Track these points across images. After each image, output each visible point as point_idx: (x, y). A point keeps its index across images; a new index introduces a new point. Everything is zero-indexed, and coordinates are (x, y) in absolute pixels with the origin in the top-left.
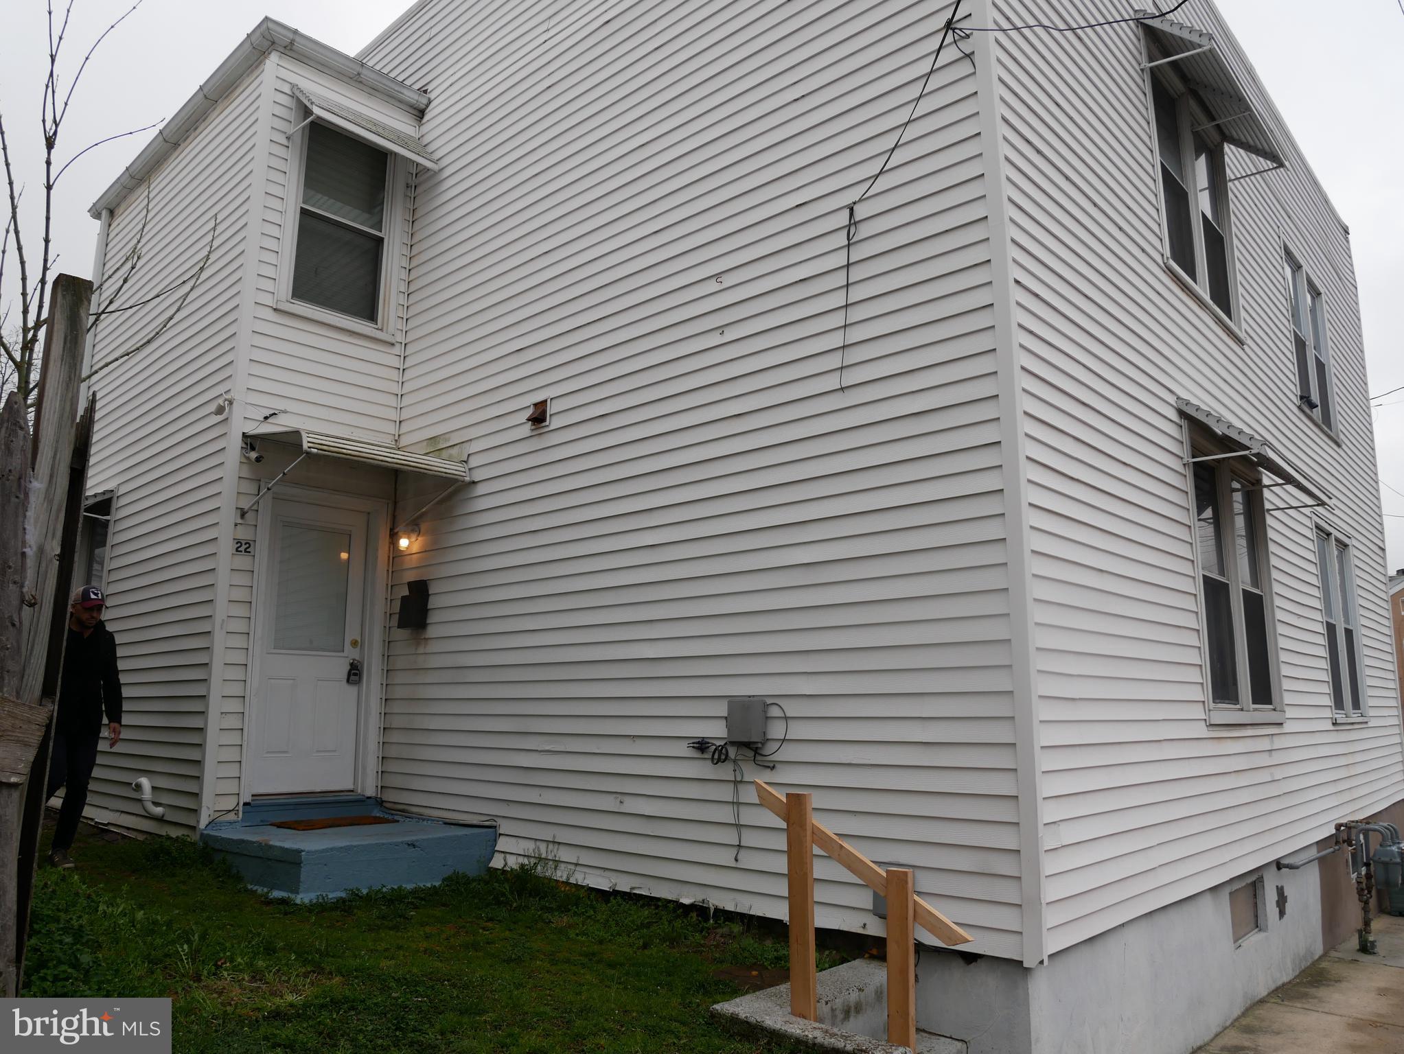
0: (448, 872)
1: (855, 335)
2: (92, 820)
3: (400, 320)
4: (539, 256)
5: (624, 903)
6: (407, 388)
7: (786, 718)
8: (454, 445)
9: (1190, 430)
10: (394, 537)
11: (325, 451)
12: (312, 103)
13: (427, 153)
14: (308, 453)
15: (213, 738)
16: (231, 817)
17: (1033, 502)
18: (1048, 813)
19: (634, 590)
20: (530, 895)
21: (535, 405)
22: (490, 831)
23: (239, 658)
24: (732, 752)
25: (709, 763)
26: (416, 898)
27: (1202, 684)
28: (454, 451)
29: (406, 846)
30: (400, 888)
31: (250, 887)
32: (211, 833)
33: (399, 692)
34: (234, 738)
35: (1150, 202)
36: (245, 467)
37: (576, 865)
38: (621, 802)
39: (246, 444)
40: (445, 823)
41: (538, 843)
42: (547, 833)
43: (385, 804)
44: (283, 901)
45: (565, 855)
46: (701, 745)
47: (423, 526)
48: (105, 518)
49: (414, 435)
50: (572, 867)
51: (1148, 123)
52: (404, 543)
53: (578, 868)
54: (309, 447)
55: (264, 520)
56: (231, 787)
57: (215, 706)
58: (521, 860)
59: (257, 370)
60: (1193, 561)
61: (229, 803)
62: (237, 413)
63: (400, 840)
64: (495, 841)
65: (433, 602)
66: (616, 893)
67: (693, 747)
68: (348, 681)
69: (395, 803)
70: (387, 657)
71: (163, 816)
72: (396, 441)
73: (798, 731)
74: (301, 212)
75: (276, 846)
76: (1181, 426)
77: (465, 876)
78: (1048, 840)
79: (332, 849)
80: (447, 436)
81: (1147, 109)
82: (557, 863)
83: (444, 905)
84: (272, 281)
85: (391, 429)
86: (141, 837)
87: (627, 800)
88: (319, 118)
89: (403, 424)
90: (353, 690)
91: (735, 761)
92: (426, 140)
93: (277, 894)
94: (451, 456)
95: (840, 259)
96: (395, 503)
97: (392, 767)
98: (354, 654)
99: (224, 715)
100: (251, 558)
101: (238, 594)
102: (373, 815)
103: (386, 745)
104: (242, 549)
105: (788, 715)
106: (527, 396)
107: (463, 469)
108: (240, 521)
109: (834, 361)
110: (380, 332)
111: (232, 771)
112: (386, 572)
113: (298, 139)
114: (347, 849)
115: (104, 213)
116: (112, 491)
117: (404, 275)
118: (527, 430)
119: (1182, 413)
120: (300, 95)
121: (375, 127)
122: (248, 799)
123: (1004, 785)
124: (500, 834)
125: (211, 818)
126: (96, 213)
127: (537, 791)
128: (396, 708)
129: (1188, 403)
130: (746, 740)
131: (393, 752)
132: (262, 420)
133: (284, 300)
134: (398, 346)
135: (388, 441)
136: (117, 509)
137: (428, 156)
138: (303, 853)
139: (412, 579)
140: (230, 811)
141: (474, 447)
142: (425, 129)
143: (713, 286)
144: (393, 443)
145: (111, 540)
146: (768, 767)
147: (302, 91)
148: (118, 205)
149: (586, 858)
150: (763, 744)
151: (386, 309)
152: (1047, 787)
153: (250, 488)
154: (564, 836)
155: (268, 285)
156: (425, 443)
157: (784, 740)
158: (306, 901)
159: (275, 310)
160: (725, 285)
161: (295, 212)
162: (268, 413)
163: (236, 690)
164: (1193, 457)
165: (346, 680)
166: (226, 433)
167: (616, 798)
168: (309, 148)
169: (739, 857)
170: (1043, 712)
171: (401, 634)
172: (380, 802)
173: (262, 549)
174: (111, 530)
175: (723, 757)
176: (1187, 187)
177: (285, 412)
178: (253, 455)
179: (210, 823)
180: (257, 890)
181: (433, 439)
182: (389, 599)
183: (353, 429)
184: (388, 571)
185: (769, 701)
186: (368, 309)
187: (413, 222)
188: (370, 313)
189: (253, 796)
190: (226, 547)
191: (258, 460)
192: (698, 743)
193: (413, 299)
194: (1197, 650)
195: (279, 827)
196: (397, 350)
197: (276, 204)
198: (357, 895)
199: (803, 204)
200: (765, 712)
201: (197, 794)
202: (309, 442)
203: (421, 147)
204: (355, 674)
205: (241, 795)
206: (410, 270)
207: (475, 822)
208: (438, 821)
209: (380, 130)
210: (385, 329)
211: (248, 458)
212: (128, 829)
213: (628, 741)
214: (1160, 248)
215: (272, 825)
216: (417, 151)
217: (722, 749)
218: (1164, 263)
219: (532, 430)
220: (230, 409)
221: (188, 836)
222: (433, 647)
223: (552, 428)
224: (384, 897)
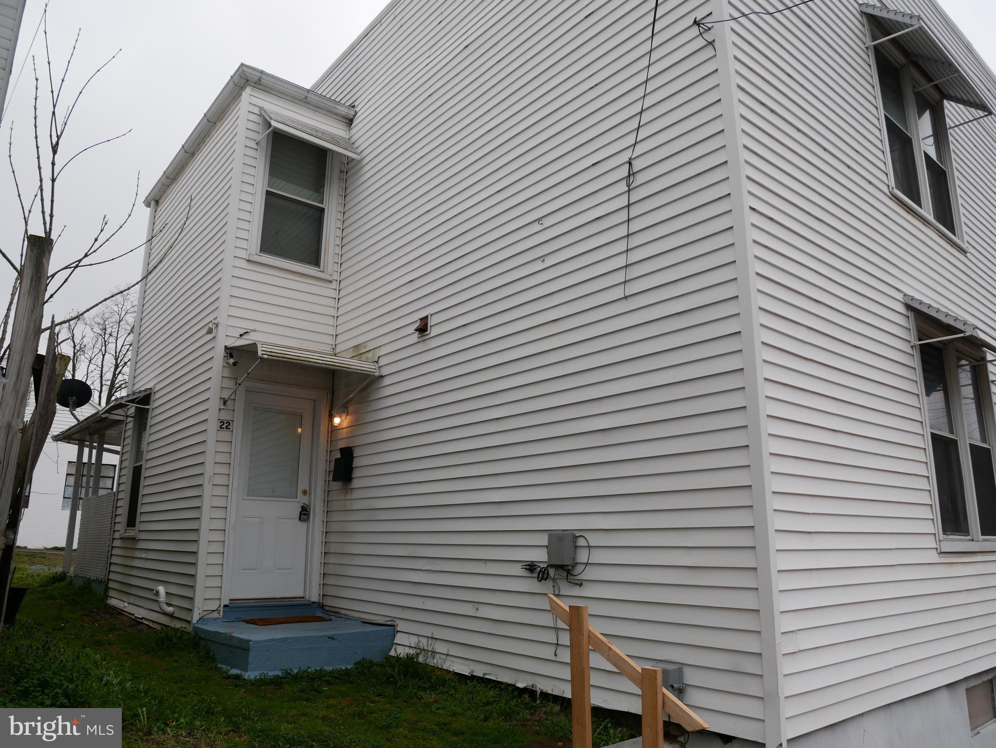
0: (359, 658)
1: (635, 256)
2: (133, 615)
3: (336, 264)
4: (424, 214)
5: (479, 685)
6: (341, 311)
7: (589, 547)
8: (370, 351)
9: (916, 320)
10: (331, 417)
11: (274, 356)
12: (271, 119)
13: (352, 148)
14: (261, 358)
15: (203, 559)
16: (215, 615)
17: (767, 377)
18: (785, 624)
19: (485, 452)
20: (412, 677)
21: (421, 319)
22: (390, 628)
23: (221, 502)
24: (552, 572)
25: (536, 580)
26: (332, 677)
27: (933, 519)
28: (370, 355)
29: (327, 639)
30: (321, 670)
31: (219, 666)
32: (200, 627)
33: (334, 527)
34: (217, 559)
35: (876, 146)
36: (227, 370)
37: (447, 655)
38: (477, 609)
39: (227, 353)
40: (362, 622)
41: (421, 639)
42: (427, 631)
43: (325, 608)
44: (237, 677)
45: (440, 648)
46: (531, 567)
47: (351, 409)
48: (146, 407)
49: (345, 344)
50: (444, 657)
51: (874, 87)
52: (337, 421)
53: (448, 658)
54: (262, 354)
55: (240, 405)
56: (215, 594)
57: (205, 536)
58: (407, 650)
59: (235, 302)
60: (922, 422)
61: (214, 606)
62: (221, 332)
63: (322, 634)
64: (394, 636)
65: (357, 462)
66: (473, 678)
67: (525, 568)
68: (300, 519)
69: (331, 607)
70: (327, 502)
71: (173, 614)
72: (333, 349)
73: (598, 557)
74: (266, 194)
75: (236, 637)
76: (908, 317)
77: (371, 662)
78: (785, 646)
79: (272, 640)
80: (366, 344)
81: (872, 77)
82: (434, 653)
83: (351, 683)
84: (246, 241)
85: (330, 340)
86: (158, 627)
87: (481, 607)
88: (275, 128)
89: (338, 337)
90: (303, 525)
91: (554, 580)
92: (353, 140)
93: (234, 671)
94: (367, 358)
95: (623, 201)
96: (333, 393)
97: (330, 581)
98: (304, 500)
99: (210, 543)
100: (230, 433)
101: (221, 458)
102: (317, 615)
103: (326, 565)
104: (224, 426)
105: (590, 545)
106: (415, 314)
107: (374, 367)
108: (222, 407)
109: (620, 277)
110: (321, 273)
111: (216, 582)
112: (326, 441)
113: (264, 144)
114: (283, 640)
115: (153, 203)
116: (151, 389)
117: (339, 233)
118: (415, 337)
119: (908, 307)
120: (264, 114)
121: (316, 132)
122: (227, 603)
123: (748, 601)
124: (398, 631)
125: (201, 616)
126: (148, 205)
127: (421, 600)
128: (333, 538)
129: (913, 299)
130: (560, 563)
131: (330, 570)
132: (239, 336)
133: (254, 253)
134: (334, 282)
135: (328, 349)
136: (154, 401)
137: (353, 150)
138: (251, 643)
139: (343, 446)
140: (214, 611)
141: (382, 351)
142: (353, 131)
143: (536, 227)
144: (332, 350)
145: (150, 422)
146: (578, 584)
147: (265, 111)
148: (161, 197)
149: (454, 651)
150: (574, 567)
151: (326, 257)
152: (783, 603)
153: (230, 384)
154: (439, 633)
155: (243, 244)
156: (351, 350)
157: (587, 564)
158: (252, 677)
159: (248, 261)
160: (545, 226)
161: (262, 193)
162: (242, 332)
163: (219, 525)
164: (920, 340)
165: (298, 518)
166: (214, 347)
167: (474, 606)
168: (273, 150)
169: (558, 653)
170: (780, 542)
171: (336, 485)
172: (321, 606)
173: (238, 426)
174: (150, 415)
175: (545, 576)
176: (911, 134)
177: (254, 331)
178: (231, 361)
179: (200, 619)
180: (223, 668)
181: (357, 347)
182: (328, 460)
183: (302, 341)
184: (328, 440)
185: (578, 534)
186: (314, 257)
187: (345, 196)
188: (315, 260)
189: (230, 600)
190: (213, 426)
191: (235, 364)
192: (528, 565)
193: (345, 249)
194: (927, 493)
195: (248, 622)
196: (334, 285)
197: (249, 189)
198: (290, 673)
199: (597, 162)
200: (575, 542)
201: (192, 598)
202: (262, 351)
203: (349, 144)
204: (305, 514)
205: (222, 600)
206: (343, 230)
207: (381, 622)
208: (358, 620)
209: (320, 135)
210: (325, 272)
211: (228, 363)
212: (153, 622)
213: (482, 564)
214: (886, 181)
215: (244, 621)
216: (344, 147)
217: (545, 570)
218: (890, 192)
219: (419, 338)
220: (217, 331)
221: (185, 628)
222: (357, 494)
223: (432, 335)
224: (308, 676)
